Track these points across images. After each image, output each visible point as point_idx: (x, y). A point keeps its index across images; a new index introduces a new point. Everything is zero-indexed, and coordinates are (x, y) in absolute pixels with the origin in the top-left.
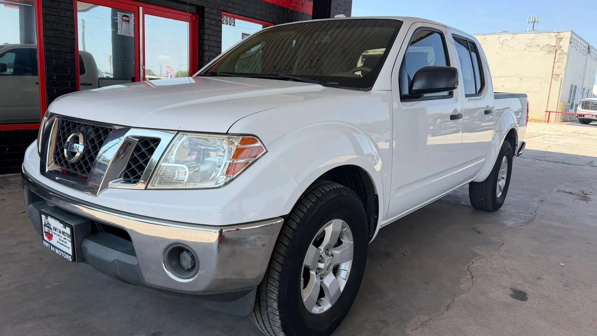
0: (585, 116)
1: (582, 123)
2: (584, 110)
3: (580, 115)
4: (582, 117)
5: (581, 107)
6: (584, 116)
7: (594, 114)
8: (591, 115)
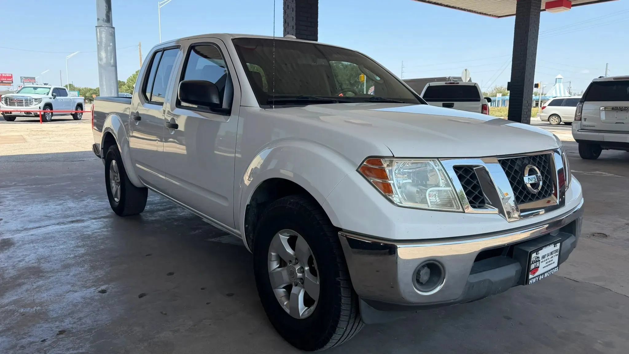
0: (13, 112)
1: (8, 121)
2: (9, 107)
3: (7, 112)
4: (9, 114)
5: (4, 103)
6: (11, 113)
7: (21, 110)
8: (19, 111)
